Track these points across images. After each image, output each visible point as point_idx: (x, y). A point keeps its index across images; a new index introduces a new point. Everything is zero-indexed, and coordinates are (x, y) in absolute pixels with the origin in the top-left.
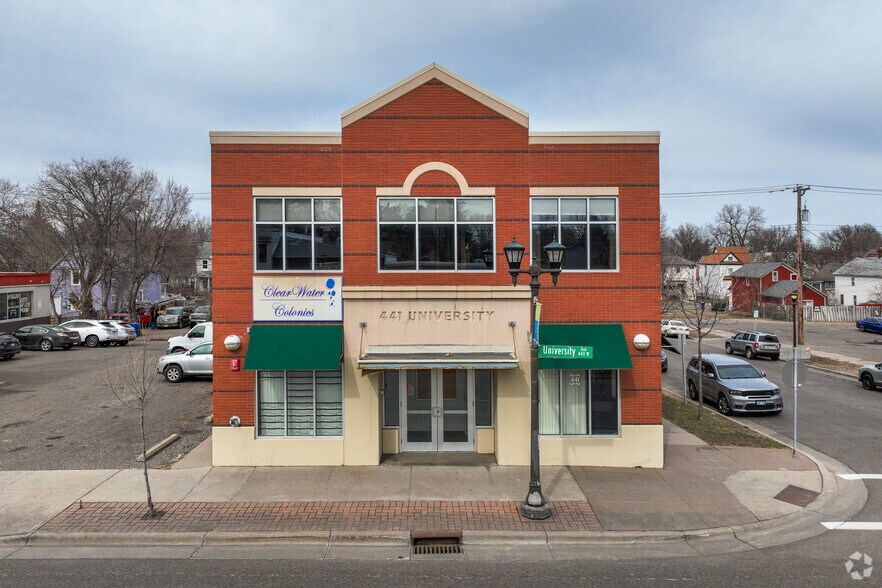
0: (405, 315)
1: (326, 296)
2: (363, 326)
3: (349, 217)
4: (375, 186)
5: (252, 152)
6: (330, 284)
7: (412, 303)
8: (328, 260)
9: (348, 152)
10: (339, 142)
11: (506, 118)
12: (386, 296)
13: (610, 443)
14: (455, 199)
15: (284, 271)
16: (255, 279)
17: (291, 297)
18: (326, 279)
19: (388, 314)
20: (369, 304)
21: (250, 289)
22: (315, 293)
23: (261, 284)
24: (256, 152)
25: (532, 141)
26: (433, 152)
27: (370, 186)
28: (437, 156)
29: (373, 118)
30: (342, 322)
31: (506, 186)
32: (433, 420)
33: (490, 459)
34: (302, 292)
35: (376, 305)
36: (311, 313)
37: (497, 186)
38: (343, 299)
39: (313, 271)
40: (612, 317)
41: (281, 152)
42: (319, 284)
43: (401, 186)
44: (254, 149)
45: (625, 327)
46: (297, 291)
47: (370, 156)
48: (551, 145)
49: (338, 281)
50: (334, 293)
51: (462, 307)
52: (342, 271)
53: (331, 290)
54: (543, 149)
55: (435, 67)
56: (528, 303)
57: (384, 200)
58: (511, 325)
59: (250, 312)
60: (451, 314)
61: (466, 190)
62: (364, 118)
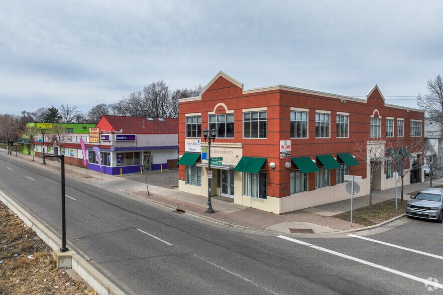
1: (198, 145)
3: (203, 122)
4: (208, 112)
6: (199, 141)
7: (215, 148)
8: (199, 134)
9: (202, 102)
10: (201, 99)
11: (237, 86)
13: (263, 202)
14: (225, 114)
15: (191, 138)
16: (186, 140)
17: (192, 145)
18: (198, 140)
21: (185, 142)
22: (196, 144)
23: (187, 141)
25: (243, 93)
28: (221, 101)
29: (208, 91)
30: (201, 153)
31: (237, 109)
32: (228, 187)
33: (232, 200)
34: (194, 144)
36: (195, 150)
37: (234, 110)
38: (201, 146)
39: (196, 138)
40: (265, 156)
41: (190, 103)
42: (196, 141)
43: (213, 111)
45: (268, 159)
47: (207, 103)
48: (248, 94)
49: (200, 140)
51: (226, 150)
52: (201, 138)
53: (199, 143)
54: (246, 96)
55: (220, 72)
56: (242, 149)
57: (211, 116)
58: (237, 156)
59: (184, 149)
60: (223, 152)
61: (227, 112)
62: (206, 91)
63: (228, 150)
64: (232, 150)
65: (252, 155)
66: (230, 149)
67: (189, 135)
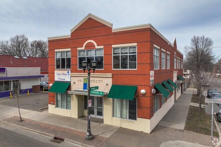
0: (83, 80)
1: (67, 75)
2: (74, 83)
3: (72, 56)
4: (77, 47)
6: (68, 72)
8: (69, 66)
9: (72, 39)
10: (70, 37)
11: (106, 26)
12: (78, 75)
13: (133, 123)
14: (94, 49)
15: (60, 69)
16: (55, 71)
17: (61, 75)
18: (67, 71)
19: (79, 80)
20: (76, 77)
21: (54, 73)
22: (65, 74)
25: (113, 31)
28: (90, 38)
29: (77, 30)
30: (70, 82)
31: (106, 45)
32: (95, 109)
34: (63, 74)
35: (77, 78)
36: (65, 79)
37: (104, 45)
38: (71, 76)
39: (66, 69)
40: (135, 84)
43: (82, 47)
44: (55, 41)
45: (138, 87)
46: (62, 74)
47: (76, 40)
48: (118, 32)
49: (70, 71)
50: (69, 75)
52: (71, 69)
53: (68, 74)
54: (116, 34)
55: (90, 14)
56: (111, 79)
57: (80, 51)
58: (107, 84)
59: (54, 79)
60: (93, 81)
61: (97, 47)
62: (75, 30)
63: (98, 79)
64: (101, 79)
65: (122, 84)
66: (99, 78)
67: (58, 67)
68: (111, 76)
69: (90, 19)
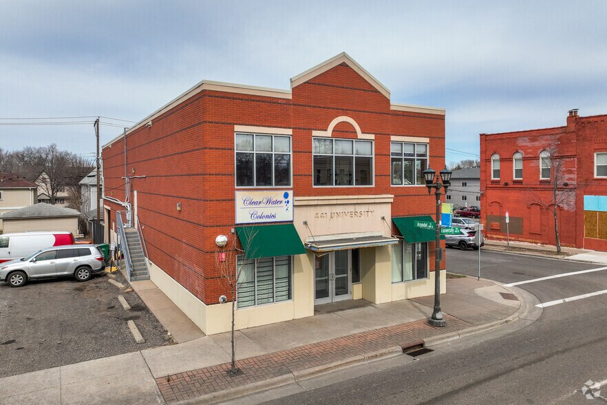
0: (329, 215)
1: (284, 204)
2: (305, 223)
3: (297, 150)
4: (311, 129)
5: (234, 99)
6: (286, 196)
7: (333, 207)
9: (295, 105)
10: (290, 97)
11: (380, 92)
12: (320, 203)
14: (354, 140)
15: (255, 187)
16: (237, 193)
17: (262, 205)
18: (283, 192)
19: (319, 215)
20: (308, 208)
21: (233, 200)
22: (276, 202)
23: (241, 196)
24: (236, 99)
25: (392, 108)
26: (343, 110)
27: (309, 129)
28: (345, 112)
29: (310, 83)
30: (292, 221)
31: (380, 134)
32: (330, 282)
33: (366, 302)
34: (269, 201)
35: (312, 208)
36: (274, 216)
37: (375, 134)
38: (294, 206)
39: (274, 187)
40: (426, 212)
41: (253, 101)
42: (279, 195)
43: (326, 130)
44: (235, 97)
45: (432, 217)
46: (265, 201)
47: (308, 109)
48: (399, 111)
49: (291, 193)
50: (288, 202)
51: (359, 208)
52: (291, 186)
53: (286, 200)
54: (397, 114)
55: (344, 55)
57: (319, 139)
58: (382, 218)
59: (233, 217)
60: (353, 213)
61: (360, 135)
62: (305, 83)
63: (364, 208)
64: (371, 208)
65: (407, 214)
66: (367, 206)
67: (241, 182)
68: (392, 200)
69: (344, 65)
